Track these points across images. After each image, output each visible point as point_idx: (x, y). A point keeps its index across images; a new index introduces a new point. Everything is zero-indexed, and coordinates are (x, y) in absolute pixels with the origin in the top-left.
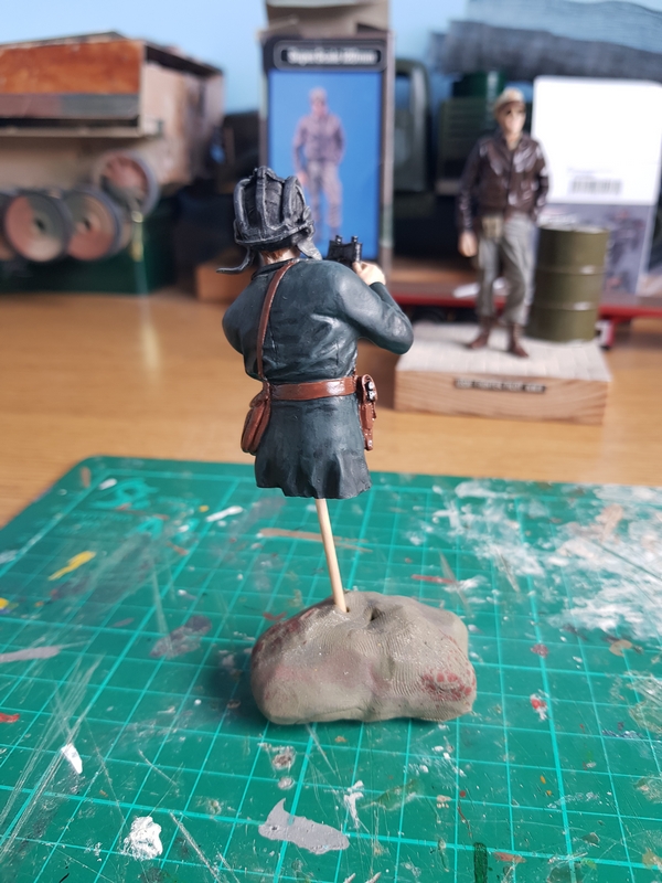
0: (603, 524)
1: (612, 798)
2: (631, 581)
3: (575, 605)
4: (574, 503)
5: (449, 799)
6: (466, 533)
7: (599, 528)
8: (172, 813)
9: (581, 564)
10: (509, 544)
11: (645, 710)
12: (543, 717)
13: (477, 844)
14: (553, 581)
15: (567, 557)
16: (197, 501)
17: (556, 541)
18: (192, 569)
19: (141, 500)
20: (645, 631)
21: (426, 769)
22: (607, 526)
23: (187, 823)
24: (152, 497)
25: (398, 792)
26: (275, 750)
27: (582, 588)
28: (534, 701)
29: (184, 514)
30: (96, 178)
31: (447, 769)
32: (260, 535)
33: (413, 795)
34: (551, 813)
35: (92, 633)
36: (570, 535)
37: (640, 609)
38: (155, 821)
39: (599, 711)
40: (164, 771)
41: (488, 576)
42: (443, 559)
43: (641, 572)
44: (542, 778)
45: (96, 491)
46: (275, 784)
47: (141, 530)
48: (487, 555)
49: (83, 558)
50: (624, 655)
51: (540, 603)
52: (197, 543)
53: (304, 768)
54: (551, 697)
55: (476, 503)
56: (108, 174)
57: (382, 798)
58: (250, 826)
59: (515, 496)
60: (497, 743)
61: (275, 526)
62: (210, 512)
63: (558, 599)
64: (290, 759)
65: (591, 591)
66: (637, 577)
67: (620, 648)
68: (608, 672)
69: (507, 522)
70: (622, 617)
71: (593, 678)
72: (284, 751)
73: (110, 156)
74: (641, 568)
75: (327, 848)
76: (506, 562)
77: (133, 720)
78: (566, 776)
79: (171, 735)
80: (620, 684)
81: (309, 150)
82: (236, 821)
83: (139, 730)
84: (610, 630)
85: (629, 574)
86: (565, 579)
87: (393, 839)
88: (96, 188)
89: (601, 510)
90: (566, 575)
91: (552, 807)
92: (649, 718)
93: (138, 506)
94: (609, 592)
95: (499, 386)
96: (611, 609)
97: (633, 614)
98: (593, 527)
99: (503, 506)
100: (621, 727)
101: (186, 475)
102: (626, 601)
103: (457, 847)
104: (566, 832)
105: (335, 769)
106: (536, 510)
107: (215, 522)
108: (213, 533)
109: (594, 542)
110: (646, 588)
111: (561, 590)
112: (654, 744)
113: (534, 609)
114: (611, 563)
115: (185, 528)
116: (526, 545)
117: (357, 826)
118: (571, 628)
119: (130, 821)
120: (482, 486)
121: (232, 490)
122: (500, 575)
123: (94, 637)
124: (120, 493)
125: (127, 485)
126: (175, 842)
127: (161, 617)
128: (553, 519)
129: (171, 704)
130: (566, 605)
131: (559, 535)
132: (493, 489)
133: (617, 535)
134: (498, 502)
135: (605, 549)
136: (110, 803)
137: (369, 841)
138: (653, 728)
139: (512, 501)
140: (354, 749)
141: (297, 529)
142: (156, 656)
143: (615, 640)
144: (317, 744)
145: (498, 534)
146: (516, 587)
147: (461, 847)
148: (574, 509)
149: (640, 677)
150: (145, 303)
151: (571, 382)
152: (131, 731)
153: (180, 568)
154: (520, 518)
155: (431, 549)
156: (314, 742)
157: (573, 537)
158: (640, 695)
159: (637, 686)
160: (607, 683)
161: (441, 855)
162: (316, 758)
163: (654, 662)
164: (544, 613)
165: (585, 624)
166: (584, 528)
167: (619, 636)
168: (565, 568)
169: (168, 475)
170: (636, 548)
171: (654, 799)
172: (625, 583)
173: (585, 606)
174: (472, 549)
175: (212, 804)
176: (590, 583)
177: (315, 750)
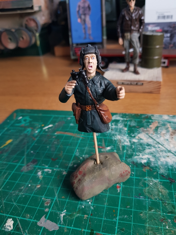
0: (151, 128)
1: (131, 217)
2: (154, 147)
3: (136, 155)
4: (144, 121)
5: (87, 216)
6: (112, 132)
7: (150, 129)
8: (17, 217)
9: (141, 141)
10: (123, 135)
11: (148, 190)
12: (119, 191)
13: (92, 230)
14: (132, 147)
15: (138, 139)
16: (42, 123)
17: (136, 134)
18: (36, 144)
19: (27, 123)
20: (154, 164)
21: (83, 207)
22: (152, 129)
23: (21, 220)
24: (30, 122)
25: (74, 214)
26: (46, 200)
27: (140, 149)
28: (118, 186)
29: (37, 127)
30: (24, 25)
31: (89, 207)
32: (56, 134)
33: (78, 215)
34: (114, 221)
35: (7, 164)
36: (141, 132)
37: (155, 156)
38: (13, 220)
39: (135, 190)
40: (18, 205)
41: (114, 146)
42: (103, 140)
43: (158, 144)
44: (114, 210)
45: (17, 120)
46: (44, 210)
47: (25, 132)
48: (116, 139)
49: (9, 141)
50: (146, 172)
51: (127, 154)
52: (39, 136)
53: (52, 206)
54: (123, 185)
55: (117, 121)
56: (27, 23)
57: (70, 215)
58: (35, 222)
59: (128, 119)
60: (104, 199)
61: (61, 131)
62: (44, 127)
63: (132, 153)
64: (49, 203)
65: (142, 150)
66: (156, 146)
67: (146, 169)
68: (140, 177)
69: (124, 128)
70: (149, 159)
71: (136, 179)
72: (48, 200)
73: (27, 18)
74: (158, 143)
75: (53, 229)
76: (120, 141)
77: (13, 191)
78: (120, 210)
79: (21, 195)
80: (143, 181)
81: (81, 12)
82: (32, 220)
83: (14, 193)
84: (145, 163)
85: (154, 144)
86: (136, 146)
87: (70, 228)
88: (24, 28)
89: (152, 123)
90: (136, 145)
91: (114, 220)
92: (148, 192)
93: (27, 125)
94: (147, 151)
95: (130, 84)
96: (146, 156)
97: (152, 158)
98: (148, 129)
99: (124, 123)
100: (140, 195)
101: (40, 115)
102: (151, 153)
103: (86, 230)
104: (116, 228)
105: (60, 206)
106: (133, 124)
107: (45, 129)
108: (44, 133)
109: (147, 134)
110: (158, 149)
111: (134, 150)
112: (148, 201)
113: (125, 157)
114: (150, 141)
115: (37, 132)
116: (127, 135)
117: (62, 223)
118: (133, 162)
119: (7, 220)
120: (120, 116)
121: (51, 119)
122: (118, 145)
123: (8, 166)
124: (22, 121)
125: (25, 118)
126: (16, 226)
127: (25, 159)
128: (137, 127)
129: (23, 186)
130: (134, 155)
131: (138, 132)
132: (122, 117)
133: (154, 132)
134: (123, 121)
135: (150, 137)
136: (3, 214)
137: (64, 228)
138: (149, 196)
139: (127, 121)
140: (66, 200)
141: (66, 131)
142: (22, 171)
143: (145, 166)
144: (57, 198)
145: (120, 132)
146: (121, 149)
147: (87, 231)
148: (144, 123)
149: (149, 179)
150: (42, 58)
151: (150, 82)
152: (11, 194)
153: (33, 144)
154: (127, 127)
155: (101, 137)
156: (56, 198)
157: (141, 133)
158: (148, 184)
159: (148, 182)
160: (139, 181)
161: (82, 233)
162: (56, 202)
163: (154, 174)
164: (127, 158)
165: (138, 161)
166: (145, 129)
167: (146, 165)
168: (137, 142)
169: (36, 115)
170: (159, 136)
171: (143, 218)
172: (152, 148)
173: (139, 155)
174: (112, 137)
175: (27, 215)
176: (142, 148)
177: (56, 200)
